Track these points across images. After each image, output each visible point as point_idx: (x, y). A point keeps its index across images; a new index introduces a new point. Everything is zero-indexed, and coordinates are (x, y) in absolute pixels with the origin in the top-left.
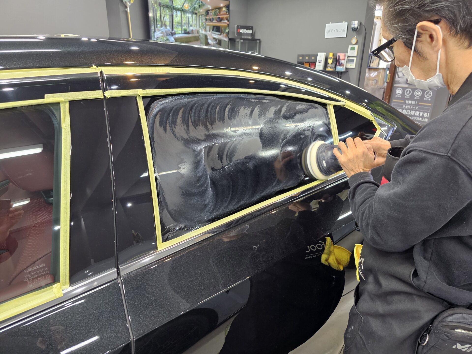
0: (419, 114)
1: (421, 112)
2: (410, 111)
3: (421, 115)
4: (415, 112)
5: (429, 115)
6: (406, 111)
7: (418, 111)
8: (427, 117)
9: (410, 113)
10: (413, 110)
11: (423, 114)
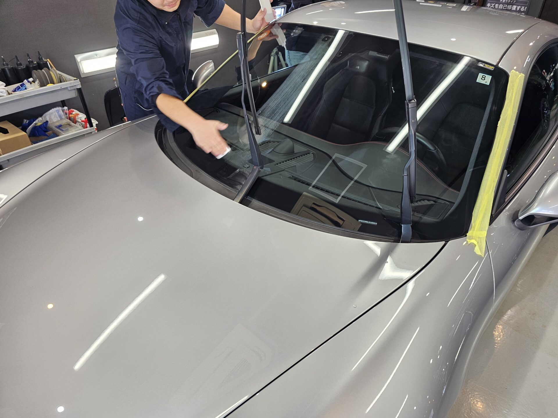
0: (517, 8)
1: (519, 6)
2: (507, 5)
3: (518, 9)
4: (512, 7)
5: (527, 8)
6: (503, 6)
7: (516, 5)
8: (524, 11)
9: (507, 7)
10: (510, 5)
11: (520, 8)
